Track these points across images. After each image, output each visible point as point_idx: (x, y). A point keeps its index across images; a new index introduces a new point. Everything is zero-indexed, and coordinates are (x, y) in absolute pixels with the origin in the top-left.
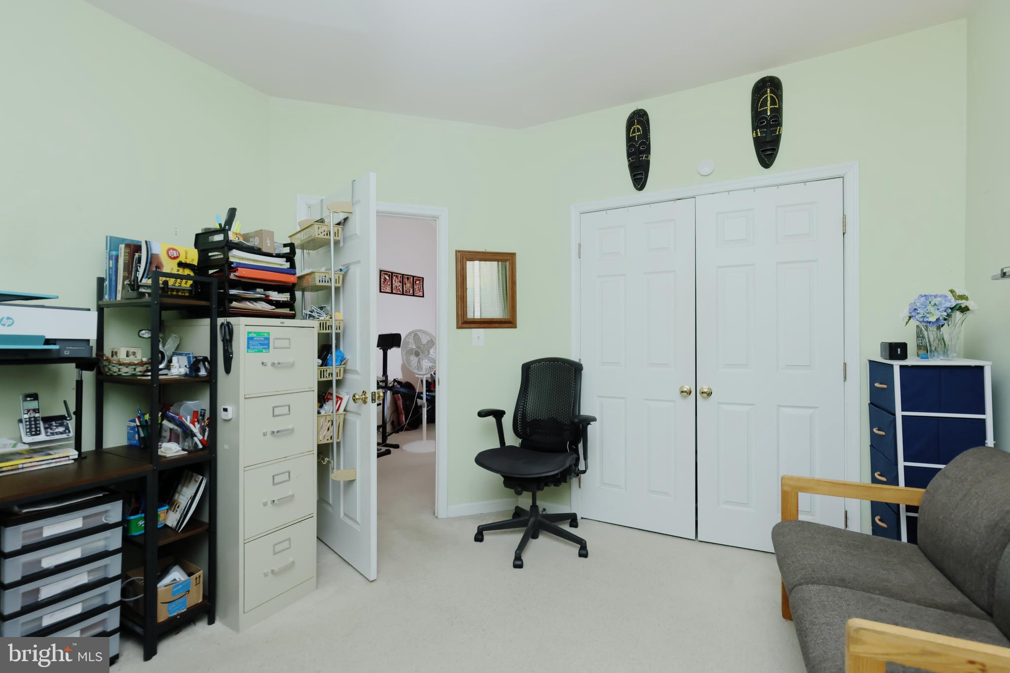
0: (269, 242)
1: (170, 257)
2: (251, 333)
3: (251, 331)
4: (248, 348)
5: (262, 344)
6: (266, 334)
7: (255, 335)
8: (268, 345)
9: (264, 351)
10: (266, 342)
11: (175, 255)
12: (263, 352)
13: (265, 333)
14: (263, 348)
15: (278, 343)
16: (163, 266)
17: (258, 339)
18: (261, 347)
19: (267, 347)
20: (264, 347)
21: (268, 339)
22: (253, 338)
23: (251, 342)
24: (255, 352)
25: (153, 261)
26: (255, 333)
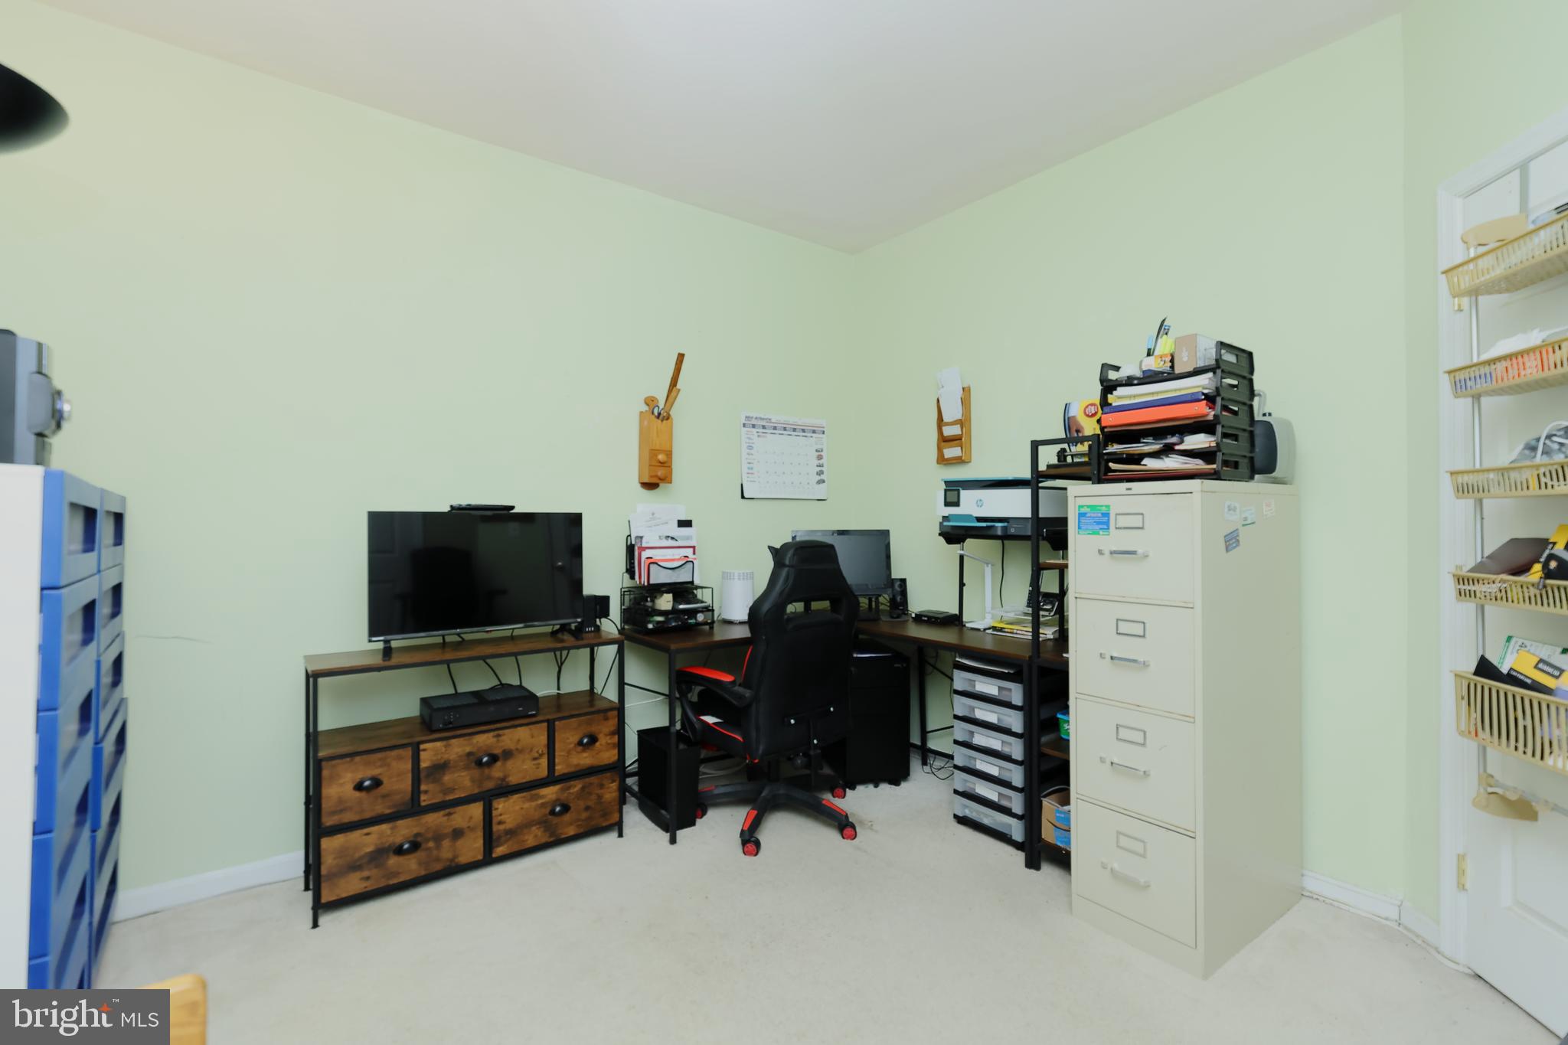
0: (1187, 354)
1: (1088, 416)
2: (1082, 506)
3: (1083, 504)
4: (1079, 528)
5: (1098, 523)
6: (1104, 508)
7: (1088, 510)
8: (1107, 523)
9: (1101, 533)
10: (1105, 519)
11: (1093, 412)
12: (1099, 534)
13: (1102, 506)
14: (1101, 529)
15: (1123, 521)
16: (1082, 428)
17: (1093, 515)
18: (1097, 527)
19: (1105, 527)
20: (1101, 526)
21: (1107, 515)
22: (1086, 514)
23: (1083, 520)
24: (1089, 534)
25: (1071, 426)
26: (1088, 506)
